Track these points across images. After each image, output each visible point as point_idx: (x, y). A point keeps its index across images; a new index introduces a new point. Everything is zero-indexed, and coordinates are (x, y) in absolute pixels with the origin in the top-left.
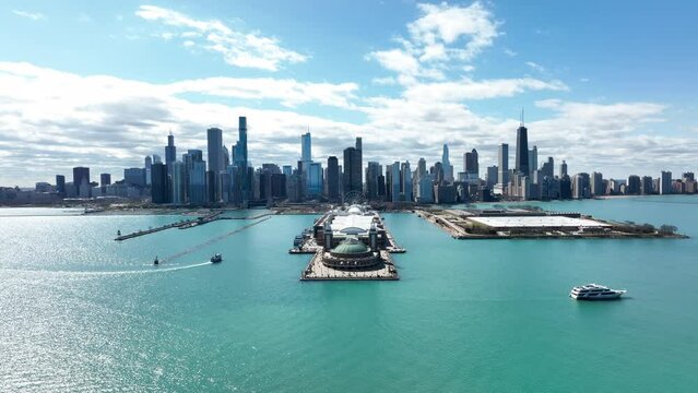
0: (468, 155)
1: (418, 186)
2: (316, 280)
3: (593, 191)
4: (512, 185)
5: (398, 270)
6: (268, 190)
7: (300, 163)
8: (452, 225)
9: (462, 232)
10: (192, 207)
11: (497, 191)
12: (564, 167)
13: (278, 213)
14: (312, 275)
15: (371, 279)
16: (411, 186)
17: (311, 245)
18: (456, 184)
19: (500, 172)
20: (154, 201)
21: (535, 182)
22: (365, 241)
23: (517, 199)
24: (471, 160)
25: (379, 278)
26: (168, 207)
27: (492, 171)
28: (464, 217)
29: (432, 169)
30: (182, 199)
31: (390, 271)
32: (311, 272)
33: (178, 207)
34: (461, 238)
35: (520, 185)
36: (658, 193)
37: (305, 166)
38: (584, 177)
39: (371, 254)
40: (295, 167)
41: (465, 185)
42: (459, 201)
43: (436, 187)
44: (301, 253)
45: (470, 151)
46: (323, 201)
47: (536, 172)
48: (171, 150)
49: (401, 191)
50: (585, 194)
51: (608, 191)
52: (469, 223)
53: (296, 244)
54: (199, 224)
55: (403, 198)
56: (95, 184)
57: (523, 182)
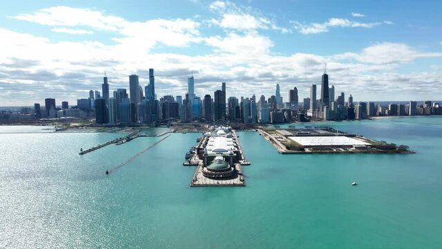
0: (291, 91)
1: (260, 113)
2: (199, 186)
3: (368, 114)
4: (319, 110)
5: (245, 179)
6: (168, 114)
7: (187, 95)
8: (279, 143)
9: (284, 149)
10: (122, 126)
11: (310, 114)
12: (351, 98)
13: (174, 132)
14: (197, 183)
15: (230, 185)
16: (256, 112)
17: (196, 159)
18: (284, 111)
19: (311, 102)
20: (97, 121)
21: (333, 109)
22: (227, 159)
23: (321, 120)
24: (294, 94)
25: (234, 185)
26: (106, 126)
27: (307, 101)
28: (286, 136)
29: (269, 99)
30: (115, 120)
31: (241, 180)
32: (196, 180)
33: (112, 126)
34: (283, 153)
35: (323, 111)
36: (408, 115)
37: (190, 97)
38: (363, 105)
39: (230, 169)
40: (184, 98)
41: (289, 111)
42: (286, 122)
43: (271, 113)
44: (190, 165)
45: (293, 89)
46: (202, 121)
47: (333, 103)
48: (105, 87)
49: (250, 115)
50: (363, 116)
51: (378, 114)
52: (289, 141)
53: (187, 158)
54: (128, 141)
55: (250, 121)
56: (59, 109)
57: (325, 109)
